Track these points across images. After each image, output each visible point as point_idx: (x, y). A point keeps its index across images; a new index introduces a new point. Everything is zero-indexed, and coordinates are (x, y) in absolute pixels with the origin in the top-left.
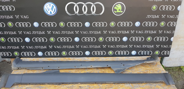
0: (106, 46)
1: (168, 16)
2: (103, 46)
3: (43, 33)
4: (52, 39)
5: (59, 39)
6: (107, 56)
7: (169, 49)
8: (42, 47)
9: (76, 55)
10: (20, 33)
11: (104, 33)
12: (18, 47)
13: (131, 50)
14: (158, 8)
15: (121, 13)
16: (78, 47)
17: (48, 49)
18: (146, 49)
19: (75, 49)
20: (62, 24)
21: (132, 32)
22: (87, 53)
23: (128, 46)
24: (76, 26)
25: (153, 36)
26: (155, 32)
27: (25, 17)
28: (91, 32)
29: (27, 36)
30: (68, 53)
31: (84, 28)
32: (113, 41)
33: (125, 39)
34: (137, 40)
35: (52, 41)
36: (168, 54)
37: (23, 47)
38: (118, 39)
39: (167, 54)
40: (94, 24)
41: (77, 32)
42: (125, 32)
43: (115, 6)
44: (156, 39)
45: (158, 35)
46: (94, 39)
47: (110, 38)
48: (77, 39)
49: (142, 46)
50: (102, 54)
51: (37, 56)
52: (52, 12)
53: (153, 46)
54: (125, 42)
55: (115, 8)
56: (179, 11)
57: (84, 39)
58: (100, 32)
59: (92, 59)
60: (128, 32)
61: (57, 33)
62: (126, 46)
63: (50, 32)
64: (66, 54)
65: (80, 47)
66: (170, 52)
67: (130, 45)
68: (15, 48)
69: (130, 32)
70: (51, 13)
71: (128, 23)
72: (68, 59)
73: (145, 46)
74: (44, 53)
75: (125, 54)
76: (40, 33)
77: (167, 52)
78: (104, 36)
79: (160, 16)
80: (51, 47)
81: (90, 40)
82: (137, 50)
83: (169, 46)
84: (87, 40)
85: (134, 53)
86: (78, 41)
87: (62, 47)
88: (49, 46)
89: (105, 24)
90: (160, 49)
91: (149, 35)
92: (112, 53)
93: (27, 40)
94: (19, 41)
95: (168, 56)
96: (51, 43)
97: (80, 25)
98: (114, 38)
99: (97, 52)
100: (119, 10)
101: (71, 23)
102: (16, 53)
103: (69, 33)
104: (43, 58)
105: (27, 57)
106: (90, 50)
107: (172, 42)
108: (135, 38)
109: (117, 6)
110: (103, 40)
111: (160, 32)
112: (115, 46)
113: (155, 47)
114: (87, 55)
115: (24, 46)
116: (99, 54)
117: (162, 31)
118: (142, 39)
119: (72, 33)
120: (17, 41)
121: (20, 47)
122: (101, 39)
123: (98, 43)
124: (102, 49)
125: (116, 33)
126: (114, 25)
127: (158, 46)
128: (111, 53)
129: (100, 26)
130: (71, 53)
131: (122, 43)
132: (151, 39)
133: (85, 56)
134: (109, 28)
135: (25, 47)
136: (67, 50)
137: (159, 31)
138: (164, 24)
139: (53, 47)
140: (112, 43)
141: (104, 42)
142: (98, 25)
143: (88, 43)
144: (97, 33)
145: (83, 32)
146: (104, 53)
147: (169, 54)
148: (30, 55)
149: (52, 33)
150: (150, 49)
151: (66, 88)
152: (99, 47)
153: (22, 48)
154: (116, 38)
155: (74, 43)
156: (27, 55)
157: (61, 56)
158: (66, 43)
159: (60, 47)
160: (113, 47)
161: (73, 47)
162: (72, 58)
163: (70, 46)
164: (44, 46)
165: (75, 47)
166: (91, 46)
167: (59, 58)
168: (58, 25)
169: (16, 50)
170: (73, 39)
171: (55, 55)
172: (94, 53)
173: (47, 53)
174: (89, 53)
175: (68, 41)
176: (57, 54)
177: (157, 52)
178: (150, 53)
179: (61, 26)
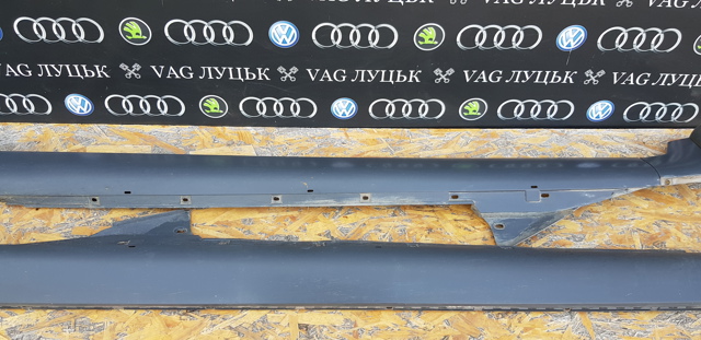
4: (133, 29)
5: (176, 31)
6: (453, 122)
8: (83, 72)
9: (279, 114)
11: (453, 1)
13: (586, 96)
16: (289, 74)
17: (118, 83)
18: (673, 94)
19: (274, 88)
22: (343, 107)
23: (580, 78)
30: (234, 107)
32: (498, 45)
33: (571, 38)
34: (637, 47)
35: (135, 37)
38: (530, 37)
46: (386, 36)
47: (482, 30)
48: (282, 33)
49: (654, 78)
50: (422, 116)
51: (63, 116)
54: (566, 53)
57: (324, 35)
59: (364, 142)
62: (568, 77)
64: (222, 107)
65: (302, 75)
72: (235, 139)
73: (669, 80)
74: (97, 100)
75: (550, 117)
80: (132, 71)
81: (364, 41)
82: (620, 96)
84: (345, 41)
85: (600, 110)
86: (289, 43)
87: (198, 72)
92: (482, 110)
96: (132, 53)
98: (510, 33)
99: (399, 105)
104: (95, 127)
105: (9, 117)
106: (360, 93)
108: (633, 34)
110: (439, 38)
112: (507, 75)
114: (340, 115)
116: (407, 115)
118: (670, 40)
122: (428, 35)
123: (406, 56)
124: (427, 88)
128: (473, 107)
130: (250, 106)
131: (550, 56)
133: (327, 120)
136: (230, 90)
139: (146, 72)
140: (488, 59)
141: (446, 55)
143: (349, 58)
146: (435, 109)
148: (21, 109)
150: (694, 93)
151: (228, 334)
152: (413, 77)
154: (519, 30)
155: (266, 53)
156: (4, 109)
157: (196, 118)
158: (220, 54)
159: (186, 71)
160: (494, 78)
161: (262, 74)
162: (261, 130)
163: (242, 66)
164: (91, 67)
165: (274, 75)
166: (366, 73)
167: (186, 129)
170: (262, 33)
171: (164, 112)
172: (380, 109)
173: (116, 104)
174: (353, 106)
175: (230, 41)
176: (174, 107)
178: (688, 112)
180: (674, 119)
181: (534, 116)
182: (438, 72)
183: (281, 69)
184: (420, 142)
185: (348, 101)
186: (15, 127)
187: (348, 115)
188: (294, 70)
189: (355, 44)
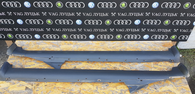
0: (113, 29)
3: (38, 14)
4: (49, 22)
5: (58, 22)
6: (115, 39)
7: (189, 34)
8: (39, 30)
9: (78, 38)
10: (10, 14)
12: (10, 30)
13: (143, 34)
16: (80, 30)
17: (46, 32)
18: (161, 33)
19: (77, 33)
20: (59, 4)
21: (147, 14)
22: (92, 37)
23: (141, 30)
24: (77, 6)
25: (172, 19)
26: (176, 15)
28: (96, 15)
29: (19, 17)
30: (69, 37)
31: (87, 9)
32: (122, 24)
33: (137, 22)
34: (152, 24)
36: (186, 39)
38: (129, 22)
40: (100, 5)
41: (79, 14)
42: (138, 14)
44: (175, 23)
45: (179, 18)
46: (99, 22)
47: (119, 21)
48: (79, 22)
49: (156, 30)
50: (108, 38)
51: (34, 39)
53: (169, 30)
54: (136, 25)
57: (87, 22)
58: (107, 15)
59: (96, 44)
60: (142, 14)
61: (54, 14)
62: (138, 30)
64: (67, 37)
65: (83, 30)
66: (189, 37)
68: (7, 30)
69: (144, 14)
71: (143, 3)
72: (69, 43)
73: (160, 30)
74: (41, 36)
75: (135, 38)
76: (34, 14)
77: (185, 37)
78: (112, 19)
80: (49, 30)
81: (95, 23)
82: (150, 34)
83: (189, 31)
84: (91, 23)
85: (146, 37)
86: (80, 24)
87: (62, 30)
88: (47, 29)
89: (114, 5)
90: (178, 34)
91: (167, 18)
92: (121, 37)
93: (20, 21)
94: (10, 23)
95: (185, 40)
96: (49, 26)
97: (82, 5)
99: (103, 36)
101: (71, 3)
102: (10, 36)
103: (69, 14)
104: (40, 41)
105: (22, 39)
106: (95, 34)
107: (194, 26)
108: (150, 21)
110: (110, 23)
111: (182, 15)
112: (125, 30)
113: (172, 31)
114: (91, 38)
115: (17, 29)
116: (105, 38)
117: (185, 13)
118: (158, 22)
119: (73, 14)
120: (8, 23)
121: (13, 29)
122: (108, 22)
123: (104, 26)
124: (109, 33)
125: (127, 15)
126: (126, 5)
127: (175, 30)
128: (119, 36)
129: (107, 7)
130: (72, 37)
131: (134, 26)
132: (169, 23)
134: (119, 10)
135: (19, 30)
136: (68, 33)
138: (189, 6)
139: (51, 30)
140: (121, 27)
141: (112, 26)
142: (105, 6)
143: (92, 27)
144: (103, 15)
145: (86, 14)
146: (111, 37)
147: (187, 39)
148: (26, 37)
149: (47, 14)
150: (166, 33)
152: (106, 30)
153: (16, 30)
154: (126, 21)
155: (75, 26)
156: (22, 37)
157: (61, 39)
158: (66, 26)
159: (59, 30)
160: (123, 30)
161: (75, 30)
162: (75, 41)
163: (71, 29)
164: (40, 29)
165: (77, 30)
166: (96, 30)
167: (59, 41)
168: (54, 5)
169: (9, 32)
170: (75, 22)
171: (55, 38)
172: (99, 37)
173: (45, 36)
174: (94, 36)
175: (68, 24)
176: (57, 37)
177: (174, 37)
178: (165, 37)
179: (59, 7)
180: (163, 39)
181: (132, 38)
182: (111, 29)
183: (79, 29)
184: (108, 44)
185: (93, 35)
186: (24, 41)
187: (93, 38)
188: (81, 29)
189: (93, 24)
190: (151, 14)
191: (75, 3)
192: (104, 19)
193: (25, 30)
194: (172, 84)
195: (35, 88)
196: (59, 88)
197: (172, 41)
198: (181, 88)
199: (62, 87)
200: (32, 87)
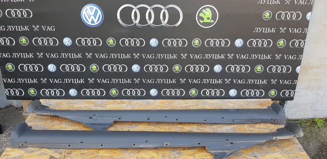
0: (185, 79)
1: (291, 29)
2: (181, 79)
3: (79, 56)
4: (94, 67)
5: (106, 68)
6: (187, 97)
7: (293, 87)
8: (77, 81)
9: (134, 95)
10: (40, 55)
11: (182, 58)
12: (35, 81)
13: (228, 88)
14: (274, 15)
15: (210, 24)
16: (137, 81)
17: (87, 85)
18: (254, 86)
19: (133, 86)
20: (111, 41)
21: (230, 56)
22: (153, 92)
23: (224, 81)
24: (135, 44)
25: (265, 63)
26: (269, 57)
27: (50, 29)
28: (161, 56)
29: (52, 61)
30: (120, 92)
31: (149, 48)
32: (197, 71)
33: (218, 68)
34: (238, 71)
35: (94, 70)
36: (292, 96)
37: (44, 81)
38: (206, 68)
39: (289, 95)
40: (166, 42)
41: (136, 56)
42: (218, 57)
43: (201, 11)
44: (270, 69)
45: (274, 62)
46: (165, 68)
47: (192, 66)
48: (136, 68)
49: (246, 81)
50: (178, 95)
51: (68, 97)
52: (95, 21)
53: (265, 82)
54: (217, 73)
55: (201, 15)
56: (309, 21)
57: (147, 68)
58: (175, 56)
59: (161, 103)
60: (223, 57)
61: (102, 56)
62: (220, 81)
63: (91, 54)
64: (117, 93)
65: (141, 81)
67: (226, 80)
68: (30, 82)
69: (227, 57)
70: (93, 22)
71: (223, 41)
72: (120, 103)
73: (251, 82)
74: (79, 91)
75: (218, 95)
76: (74, 56)
77: (290, 92)
78: (182, 63)
79: (278, 30)
80: (91, 81)
81: (159, 70)
82: (238, 87)
83: (292, 82)
84: (153, 70)
85: (233, 92)
86: (137, 71)
87: (110, 81)
88: (89, 79)
89: (184, 42)
90: (278, 87)
91: (258, 62)
92: (196, 93)
93: (52, 68)
94: (37, 70)
95: (292, 99)
96: (92, 75)
97: (142, 43)
98: (200, 67)
99: (171, 91)
100: (208, 18)
101: (127, 40)
102: (32, 91)
103: (123, 56)
104: (77, 100)
105: (50, 97)
106: (159, 87)
107: (298, 74)
108: (235, 67)
109: (204, 11)
110: (180, 69)
111: (278, 57)
112: (201, 81)
113: (269, 82)
114: (153, 95)
115: (46, 79)
116: (173, 95)
117: (281, 55)
118: (247, 69)
119: (128, 56)
120: (34, 69)
121: (39, 81)
122: (177, 68)
123: (171, 75)
124: (178, 85)
125: (202, 58)
126: (199, 43)
127: (274, 82)
128: (193, 92)
129: (175, 45)
130: (125, 92)
131: (213, 75)
132: (262, 69)
133: (149, 97)
134: (191, 49)
135: (48, 81)
136: (119, 87)
137: (276, 55)
138: (284, 44)
139: (95, 81)
140: (195, 75)
141: (182, 74)
142: (172, 44)
143: (155, 76)
144: (170, 57)
145: (147, 55)
146: (182, 92)
147: (294, 95)
148: (55, 94)
149: (93, 56)
150: (261, 86)
152: (174, 81)
154: (202, 66)
155: (131, 75)
156: (50, 94)
157: (108, 97)
158: (118, 75)
159: (107, 81)
160: (198, 82)
161: (129, 81)
162: (128, 100)
163: (124, 79)
164: (79, 80)
165: (133, 81)
166: (160, 80)
168: (104, 42)
169: (32, 85)
170: (130, 68)
171: (99, 95)
172: (165, 92)
173: (84, 92)
174: (157, 91)
175: (121, 71)
176: (102, 93)
177: (273, 93)
178: (261, 93)
179: (110, 45)
180: (257, 95)
181: (213, 95)
183: (135, 79)
185: (155, 90)
187: (155, 95)
188: (139, 79)
189: (156, 71)
190: (235, 57)
191: (132, 40)
192: (171, 63)
193: (57, 81)
194: (280, 151)
195: (65, 157)
196: (103, 157)
197: (273, 99)
198: (294, 155)
199: (108, 155)
200: (61, 155)
